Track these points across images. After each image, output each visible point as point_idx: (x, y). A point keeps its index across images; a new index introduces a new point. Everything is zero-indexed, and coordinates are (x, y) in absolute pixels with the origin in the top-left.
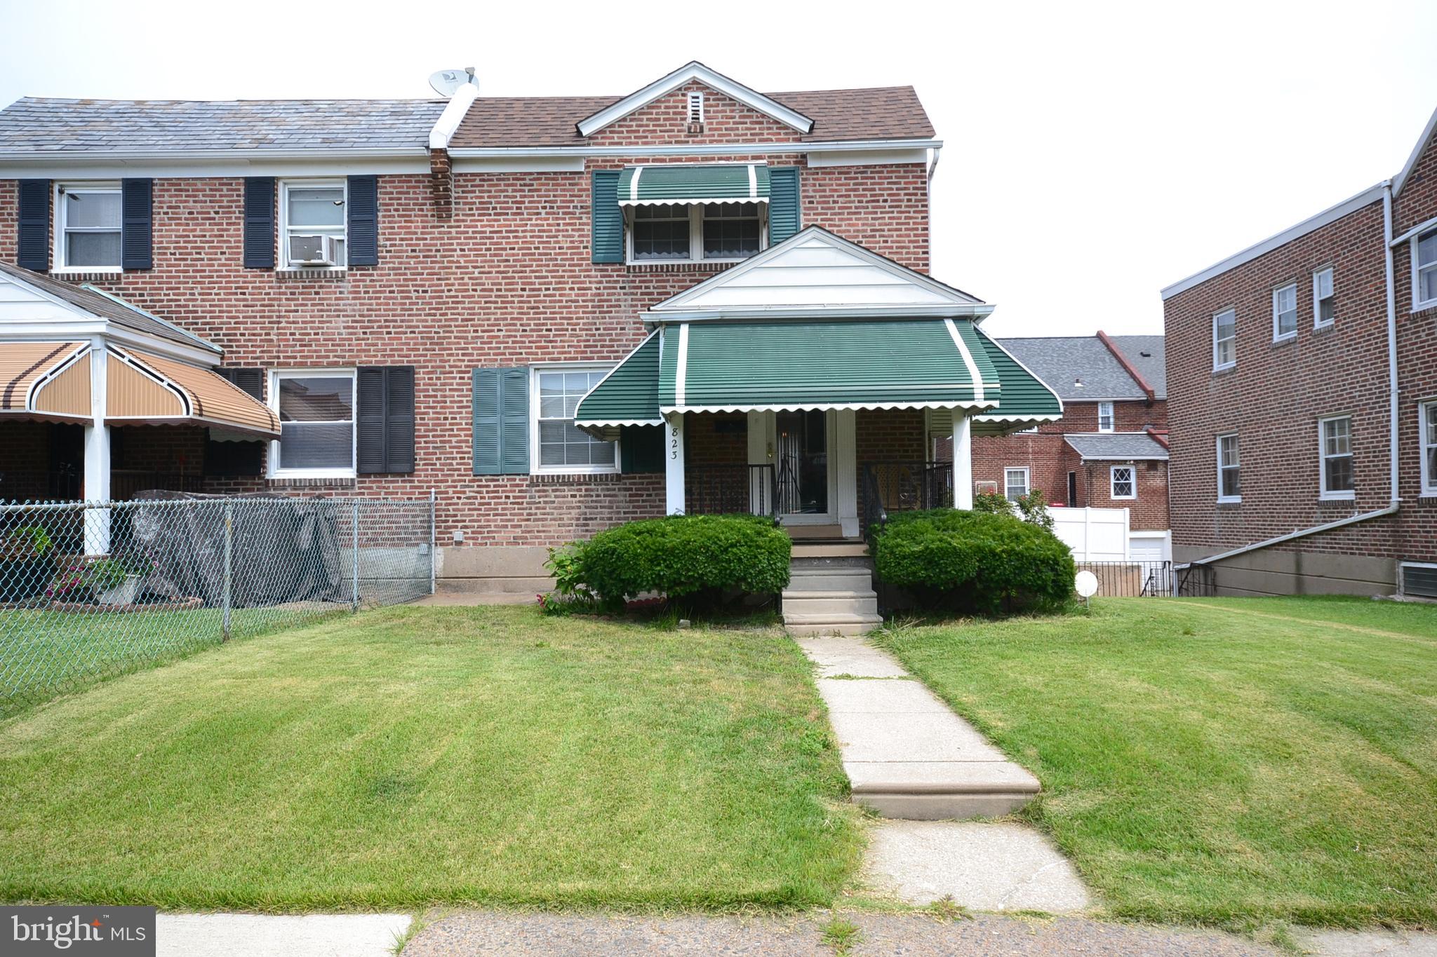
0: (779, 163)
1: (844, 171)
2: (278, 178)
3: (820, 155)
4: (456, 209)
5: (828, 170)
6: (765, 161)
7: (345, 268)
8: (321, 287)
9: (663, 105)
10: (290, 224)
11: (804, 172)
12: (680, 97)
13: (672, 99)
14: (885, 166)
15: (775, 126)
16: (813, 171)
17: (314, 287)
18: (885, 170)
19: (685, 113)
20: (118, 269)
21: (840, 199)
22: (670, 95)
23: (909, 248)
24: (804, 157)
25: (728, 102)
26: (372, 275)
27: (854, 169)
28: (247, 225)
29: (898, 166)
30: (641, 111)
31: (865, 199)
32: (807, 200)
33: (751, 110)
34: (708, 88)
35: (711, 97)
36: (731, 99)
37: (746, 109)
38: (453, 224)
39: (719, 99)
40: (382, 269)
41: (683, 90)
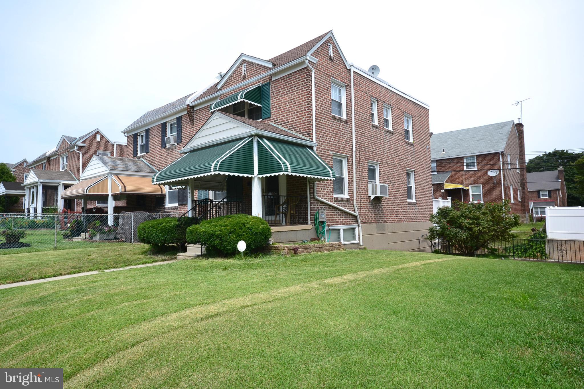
0: (265, 82)
1: (282, 79)
2: (167, 122)
3: (275, 74)
4: (195, 121)
5: (278, 80)
6: (261, 83)
7: (176, 145)
8: (173, 151)
9: (236, 72)
10: (170, 134)
11: (271, 83)
12: (241, 67)
13: (238, 69)
14: (295, 72)
15: (264, 68)
16: (274, 81)
17: (171, 151)
18: (295, 74)
19: (241, 73)
20: (145, 153)
21: (282, 90)
22: (238, 68)
23: (302, 104)
24: (271, 76)
25: (252, 64)
26: (181, 146)
27: (286, 77)
28: (162, 136)
29: (299, 71)
30: (231, 76)
31: (289, 88)
32: (272, 94)
33: (258, 65)
34: (247, 61)
35: (248, 64)
36: (253, 63)
37: (256, 65)
38: (194, 126)
39: (250, 64)
40: (182, 143)
41: (241, 65)
